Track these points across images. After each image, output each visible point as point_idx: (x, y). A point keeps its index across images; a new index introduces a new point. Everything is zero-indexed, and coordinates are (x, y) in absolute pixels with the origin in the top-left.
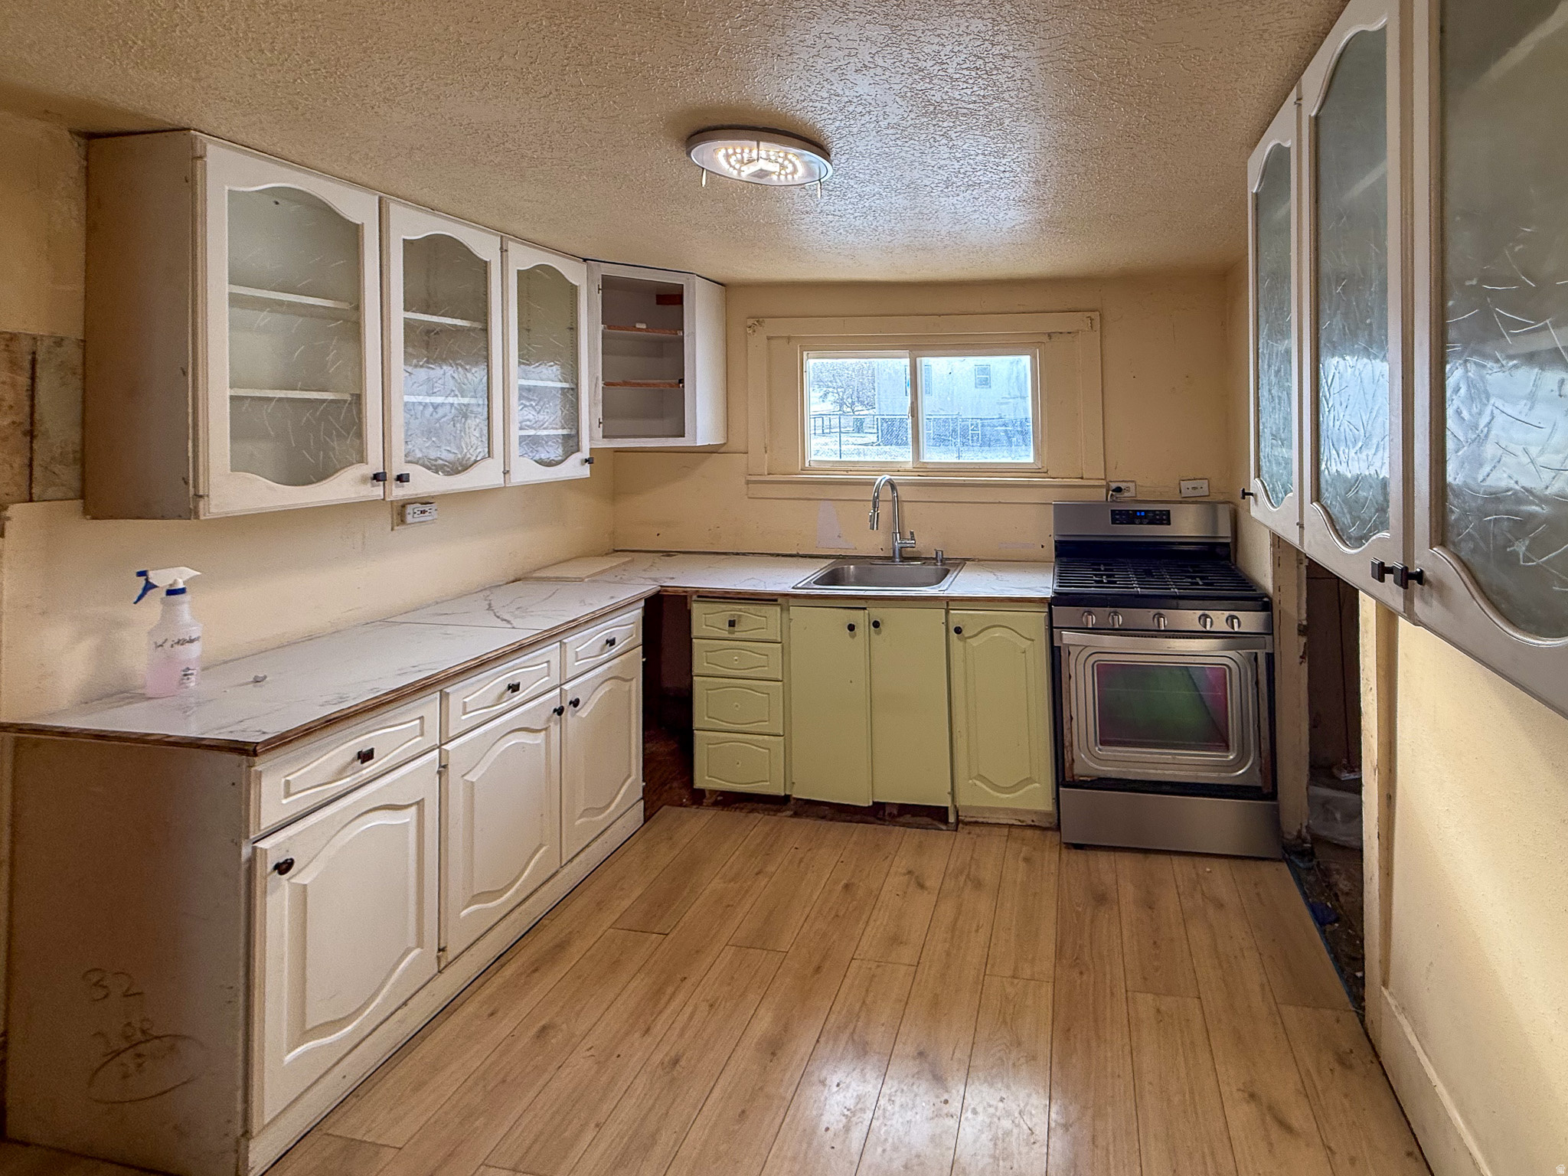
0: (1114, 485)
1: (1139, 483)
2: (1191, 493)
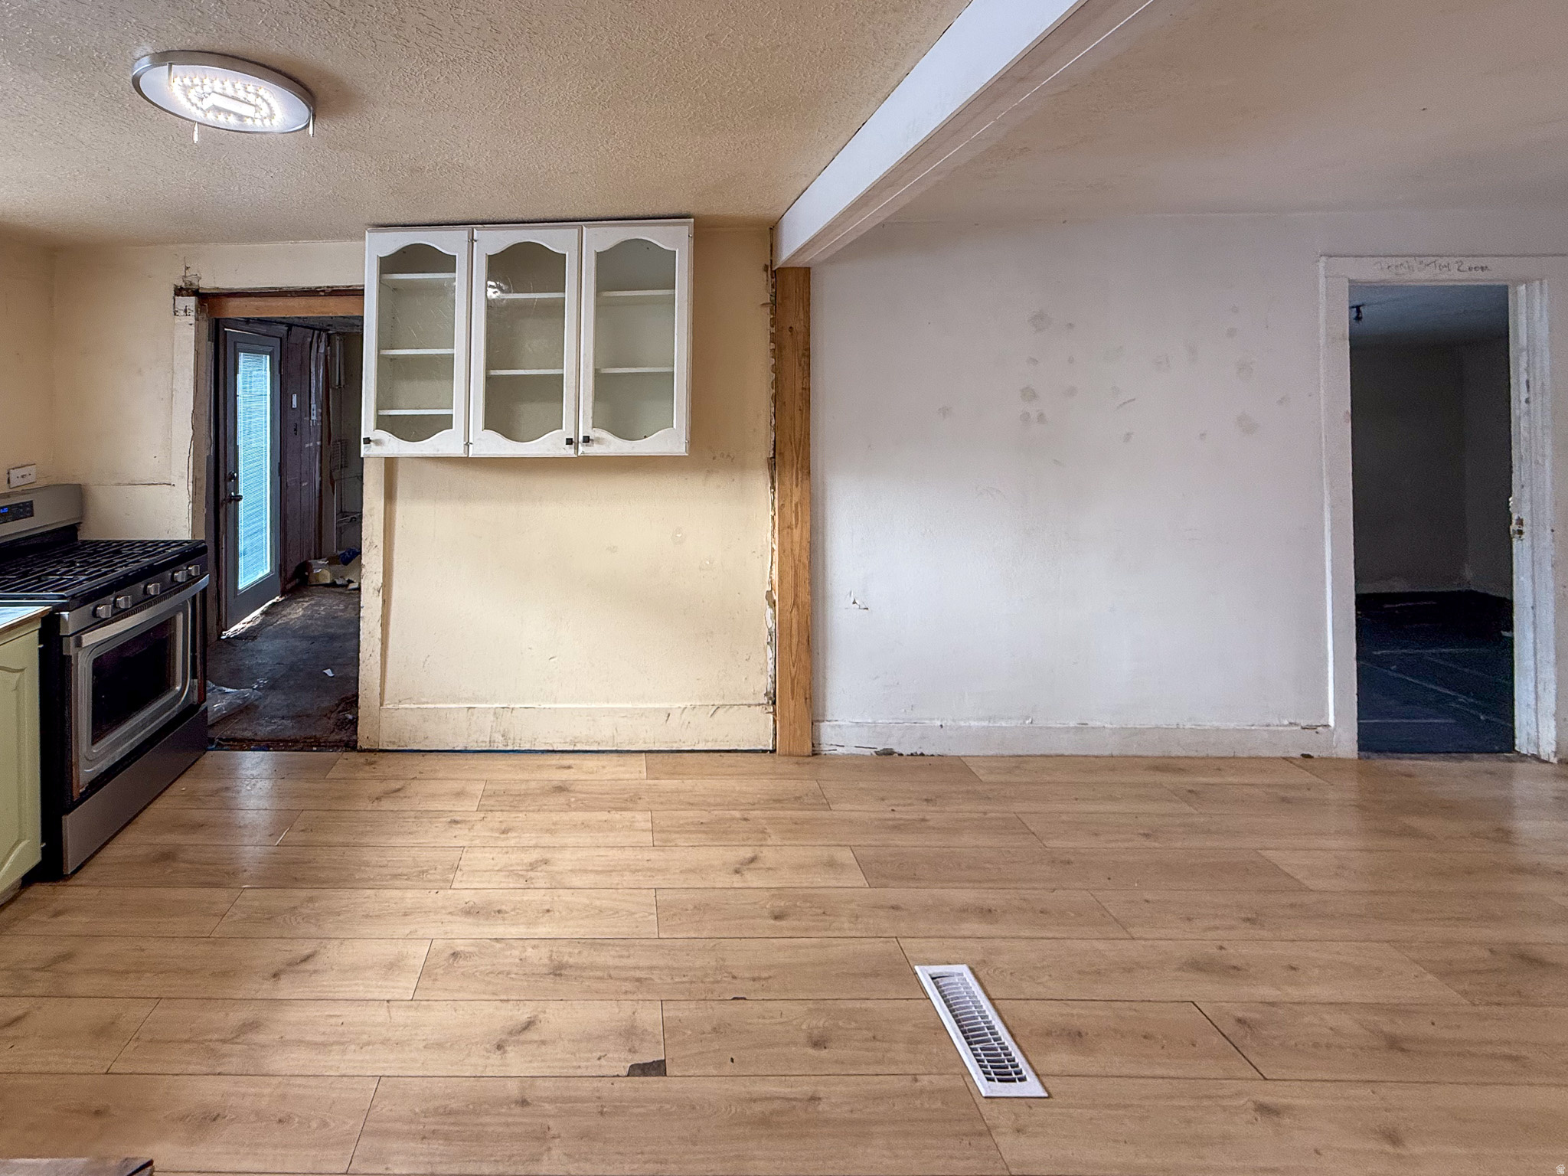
2: (22, 482)
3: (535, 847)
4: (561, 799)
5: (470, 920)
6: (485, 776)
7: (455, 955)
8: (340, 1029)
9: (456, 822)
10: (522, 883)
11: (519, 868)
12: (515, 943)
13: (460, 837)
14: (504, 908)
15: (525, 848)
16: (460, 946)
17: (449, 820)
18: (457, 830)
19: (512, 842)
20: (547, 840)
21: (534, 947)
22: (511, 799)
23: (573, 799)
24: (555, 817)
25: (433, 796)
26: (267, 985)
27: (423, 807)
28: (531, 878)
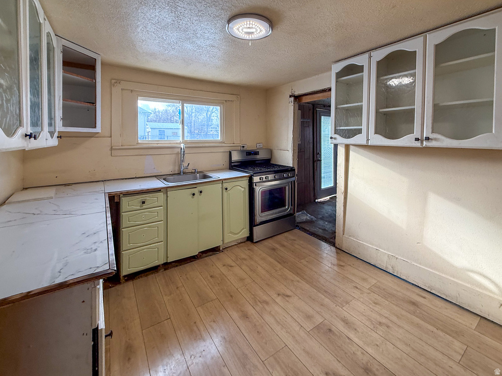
0: (242, 146)
1: (247, 144)
2: (259, 147)
3: (386, 318)
4: (412, 308)
5: (343, 323)
6: (378, 279)
7: (330, 330)
8: (285, 322)
9: (357, 288)
10: (372, 327)
11: (374, 320)
12: (355, 345)
13: (356, 294)
14: (358, 329)
15: (380, 315)
16: (333, 328)
17: (355, 285)
18: (356, 291)
19: (376, 309)
20: (394, 319)
21: (362, 353)
22: (386, 293)
23: (418, 311)
24: (404, 313)
25: (354, 275)
26: (276, 295)
27: (348, 276)
28: (377, 328)
